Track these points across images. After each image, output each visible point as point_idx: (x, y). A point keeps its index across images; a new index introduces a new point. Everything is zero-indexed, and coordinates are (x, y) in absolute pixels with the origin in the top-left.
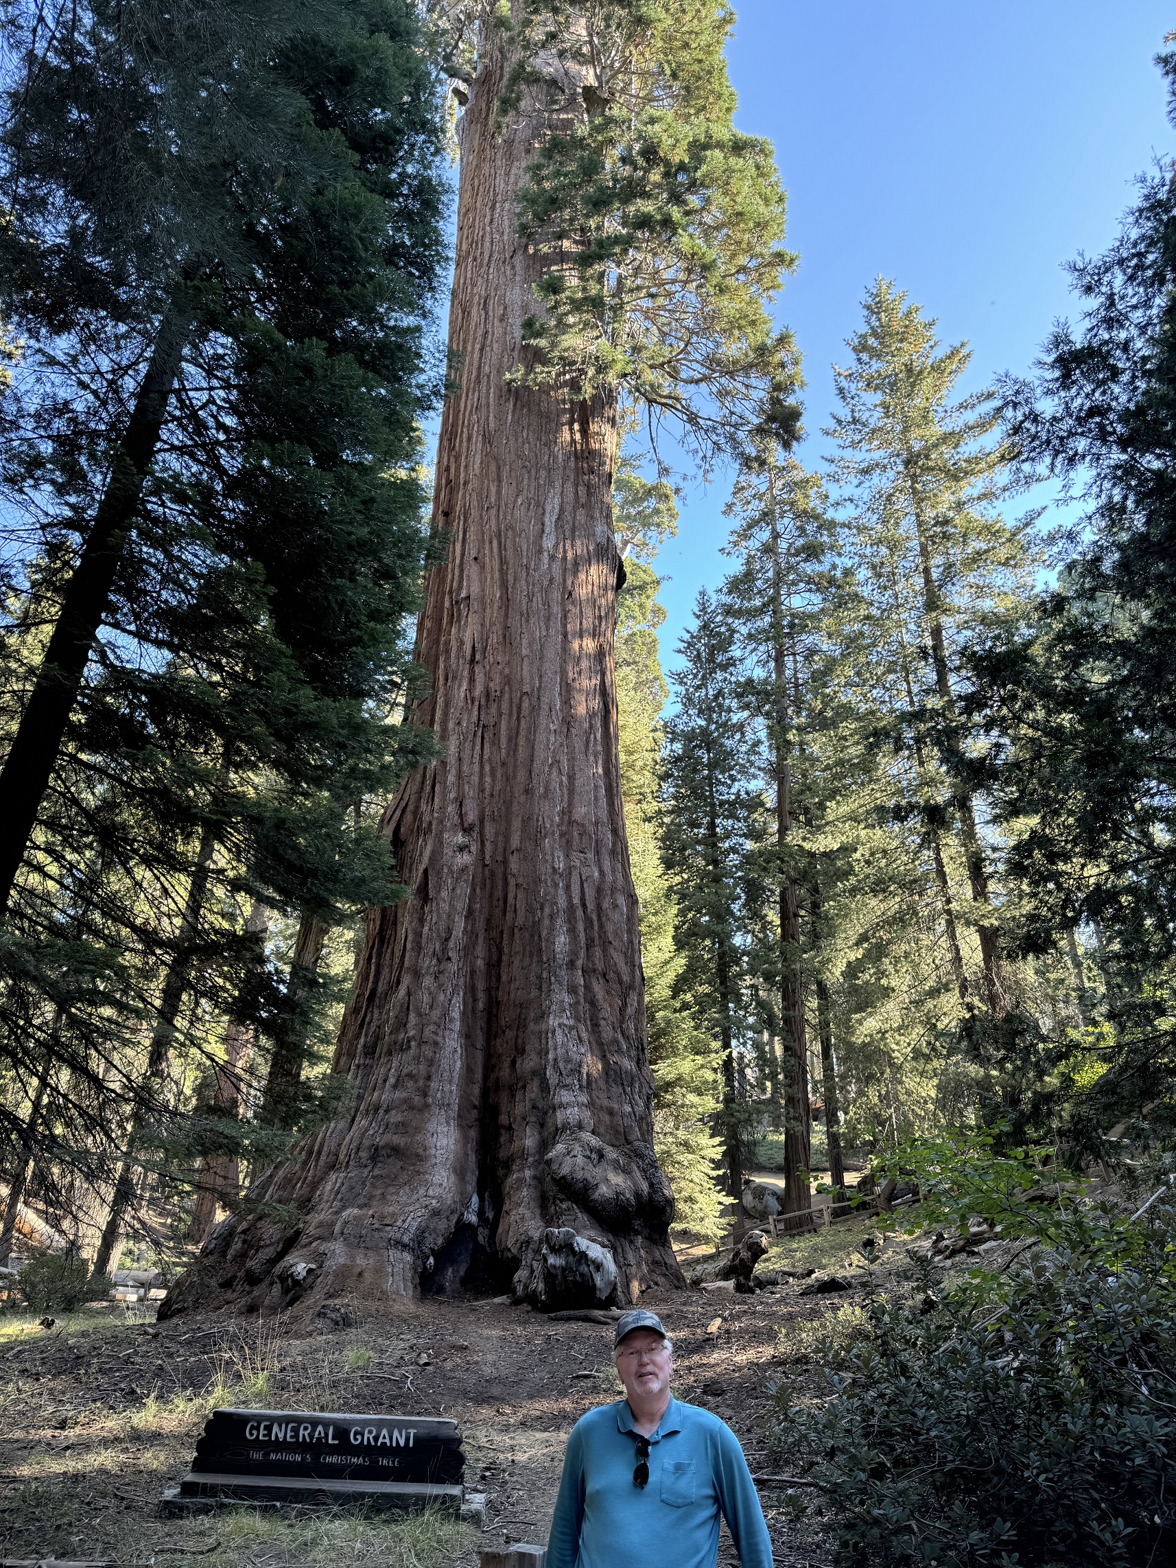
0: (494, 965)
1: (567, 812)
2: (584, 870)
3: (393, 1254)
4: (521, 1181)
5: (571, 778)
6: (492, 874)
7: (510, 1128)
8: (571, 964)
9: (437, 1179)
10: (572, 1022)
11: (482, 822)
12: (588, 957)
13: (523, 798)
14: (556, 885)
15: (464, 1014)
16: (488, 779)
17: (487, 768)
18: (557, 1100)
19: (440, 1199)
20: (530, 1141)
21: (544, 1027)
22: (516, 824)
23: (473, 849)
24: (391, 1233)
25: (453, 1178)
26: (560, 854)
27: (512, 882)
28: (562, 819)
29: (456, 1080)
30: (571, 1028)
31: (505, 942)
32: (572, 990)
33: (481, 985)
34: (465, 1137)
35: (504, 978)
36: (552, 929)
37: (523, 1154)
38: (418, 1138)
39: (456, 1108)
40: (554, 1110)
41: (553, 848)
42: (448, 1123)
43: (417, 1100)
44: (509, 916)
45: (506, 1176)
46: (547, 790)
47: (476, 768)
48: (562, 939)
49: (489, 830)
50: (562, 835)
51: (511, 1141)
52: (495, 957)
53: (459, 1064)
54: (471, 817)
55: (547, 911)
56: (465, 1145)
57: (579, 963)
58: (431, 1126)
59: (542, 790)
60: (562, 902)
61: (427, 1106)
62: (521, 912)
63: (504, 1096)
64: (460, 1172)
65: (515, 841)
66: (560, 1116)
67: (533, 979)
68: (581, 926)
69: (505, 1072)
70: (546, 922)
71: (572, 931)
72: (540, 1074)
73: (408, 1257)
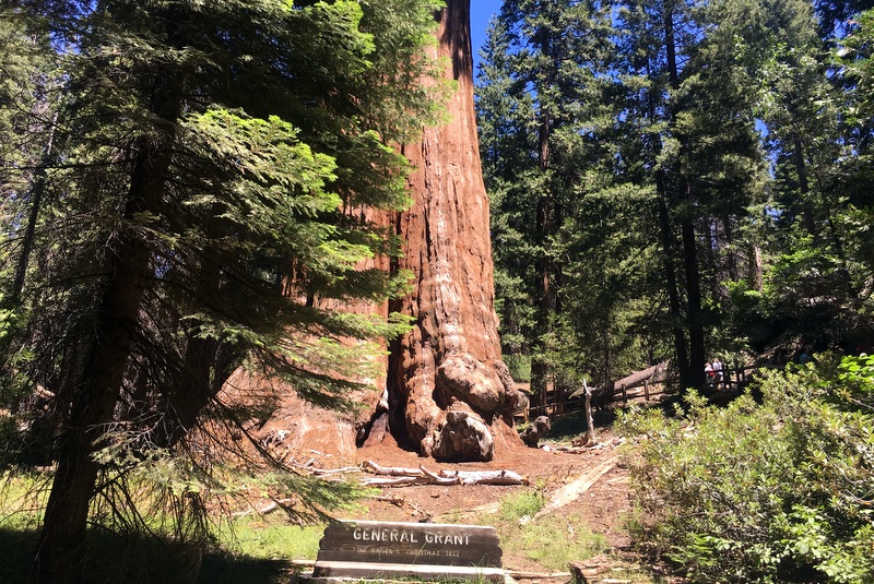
1: (444, 135)
2: (454, 177)
4: (420, 382)
7: (411, 348)
8: (448, 242)
10: (450, 280)
12: (459, 238)
14: (437, 187)
18: (444, 330)
20: (426, 356)
21: (433, 282)
26: (439, 165)
28: (439, 140)
30: (451, 284)
31: (402, 224)
32: (449, 259)
36: (435, 217)
37: (421, 365)
40: (443, 336)
41: (434, 161)
45: (409, 378)
48: (443, 224)
50: (440, 152)
51: (412, 356)
55: (431, 204)
57: (454, 241)
60: (442, 200)
66: (447, 341)
67: (423, 251)
68: (454, 215)
70: (431, 212)
71: (449, 219)
72: (430, 313)
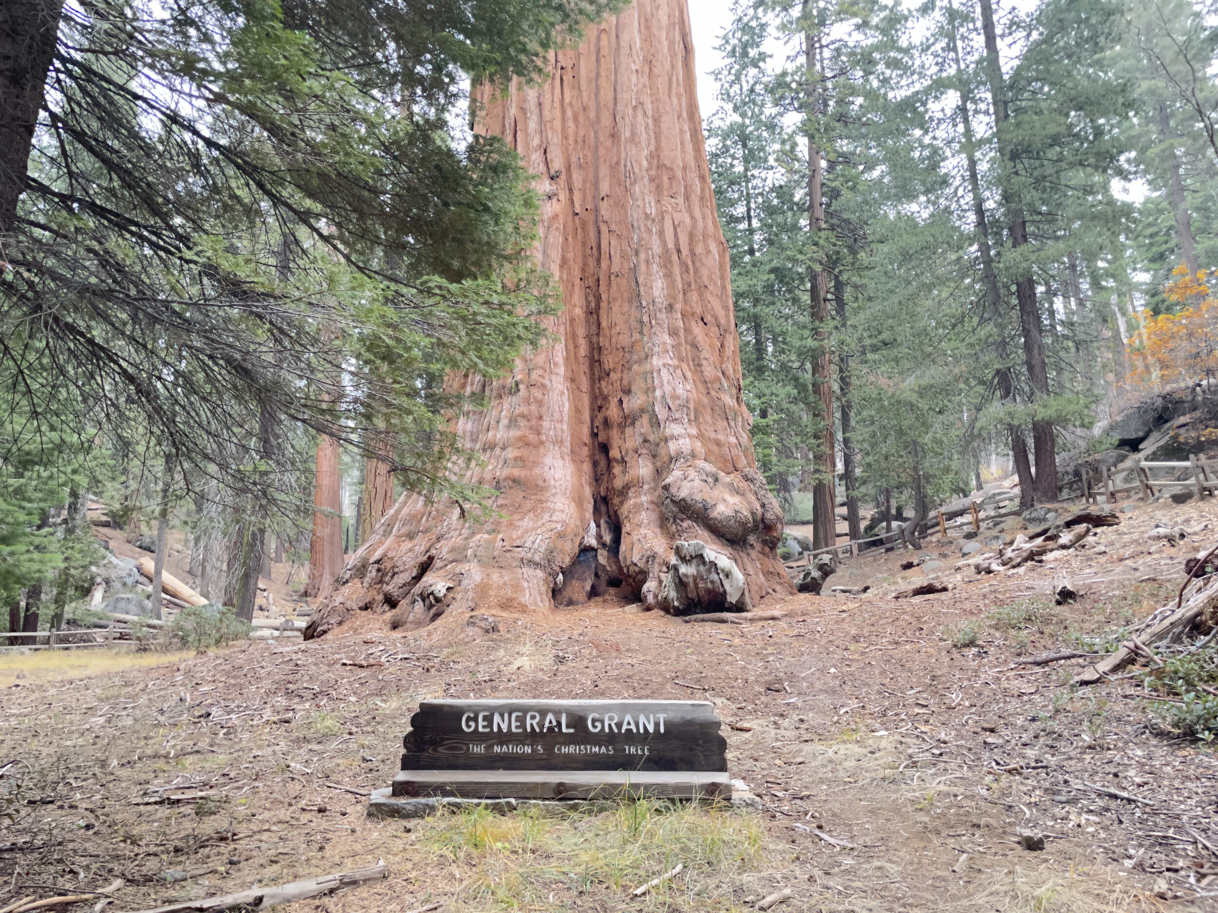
0: (593, 313)
1: (655, 155)
2: (675, 215)
3: (528, 571)
4: (638, 507)
5: (657, 120)
6: (584, 223)
7: (623, 461)
8: (670, 308)
9: (559, 506)
11: (569, 169)
12: (686, 301)
13: (608, 143)
14: (649, 231)
15: (567, 359)
16: (571, 124)
17: (569, 113)
18: (668, 432)
19: (564, 523)
20: (643, 469)
21: (648, 367)
22: (604, 170)
23: (562, 197)
24: (522, 553)
25: (573, 506)
26: (651, 199)
27: (604, 228)
28: (650, 163)
29: (566, 418)
30: (676, 368)
31: (602, 288)
32: (673, 333)
33: (581, 332)
34: (579, 470)
35: (604, 324)
36: (649, 274)
37: (637, 483)
38: (537, 471)
39: (568, 444)
40: (666, 441)
41: (643, 193)
42: (562, 458)
43: (532, 437)
44: (604, 264)
45: (622, 503)
46: (633, 134)
47: (558, 113)
48: (660, 284)
49: (577, 177)
50: (652, 180)
51: (624, 472)
52: (593, 305)
53: (567, 404)
54: (557, 164)
55: (642, 256)
56: (580, 477)
57: (678, 306)
58: (548, 460)
59: (628, 134)
60: (657, 248)
61: (542, 443)
62: (616, 259)
63: (615, 433)
64: (579, 501)
65: (605, 188)
66: (673, 446)
67: (634, 324)
68: (676, 270)
69: (613, 412)
70: (643, 267)
71: (668, 275)
72: (647, 410)
73: (540, 573)
